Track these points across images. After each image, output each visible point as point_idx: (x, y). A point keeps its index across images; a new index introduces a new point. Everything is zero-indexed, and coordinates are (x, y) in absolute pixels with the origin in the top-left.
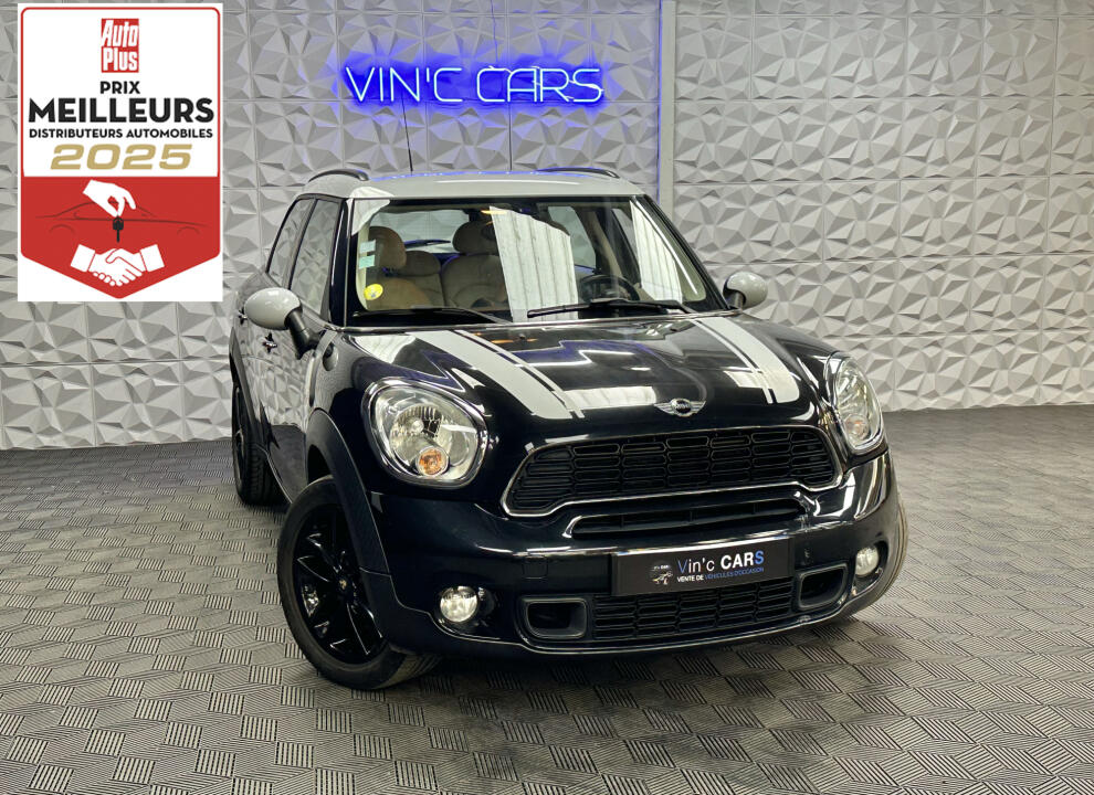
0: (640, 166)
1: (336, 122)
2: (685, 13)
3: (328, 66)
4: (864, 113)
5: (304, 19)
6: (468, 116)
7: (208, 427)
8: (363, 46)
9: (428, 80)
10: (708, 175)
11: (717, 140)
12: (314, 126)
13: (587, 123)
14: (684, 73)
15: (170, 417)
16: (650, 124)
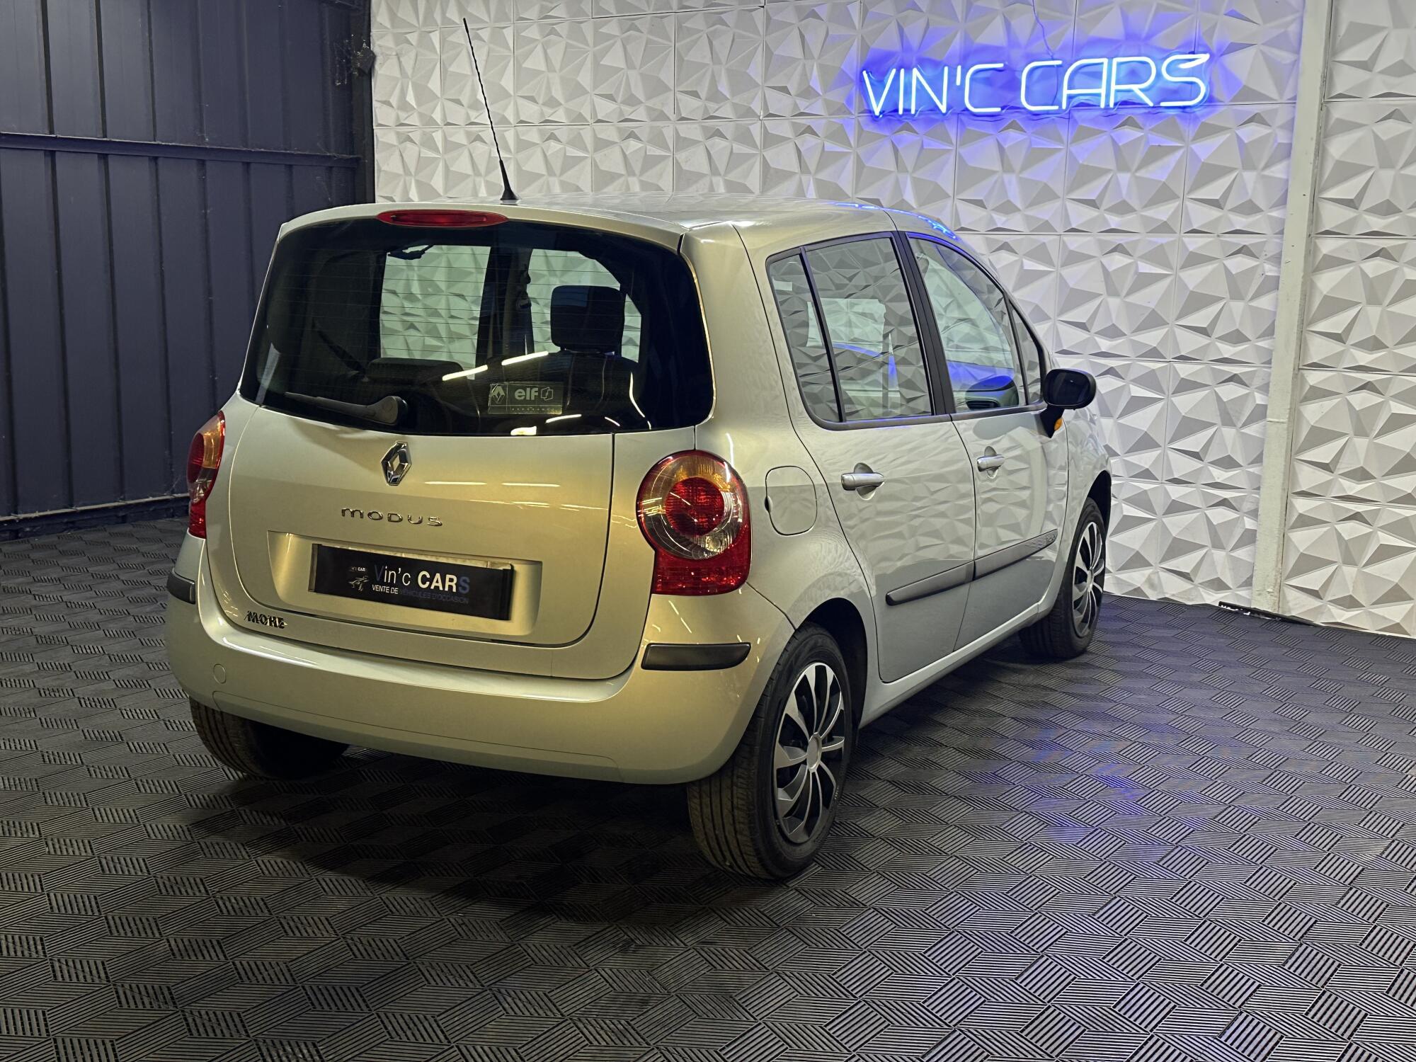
0: (1261, 203)
1: (850, 145)
3: (844, 72)
5: (823, 12)
6: (1010, 132)
8: (887, 41)
9: (958, 82)
10: (1377, 223)
11: (1401, 164)
12: (824, 150)
13: (1181, 139)
14: (1347, 56)
16: (1282, 138)
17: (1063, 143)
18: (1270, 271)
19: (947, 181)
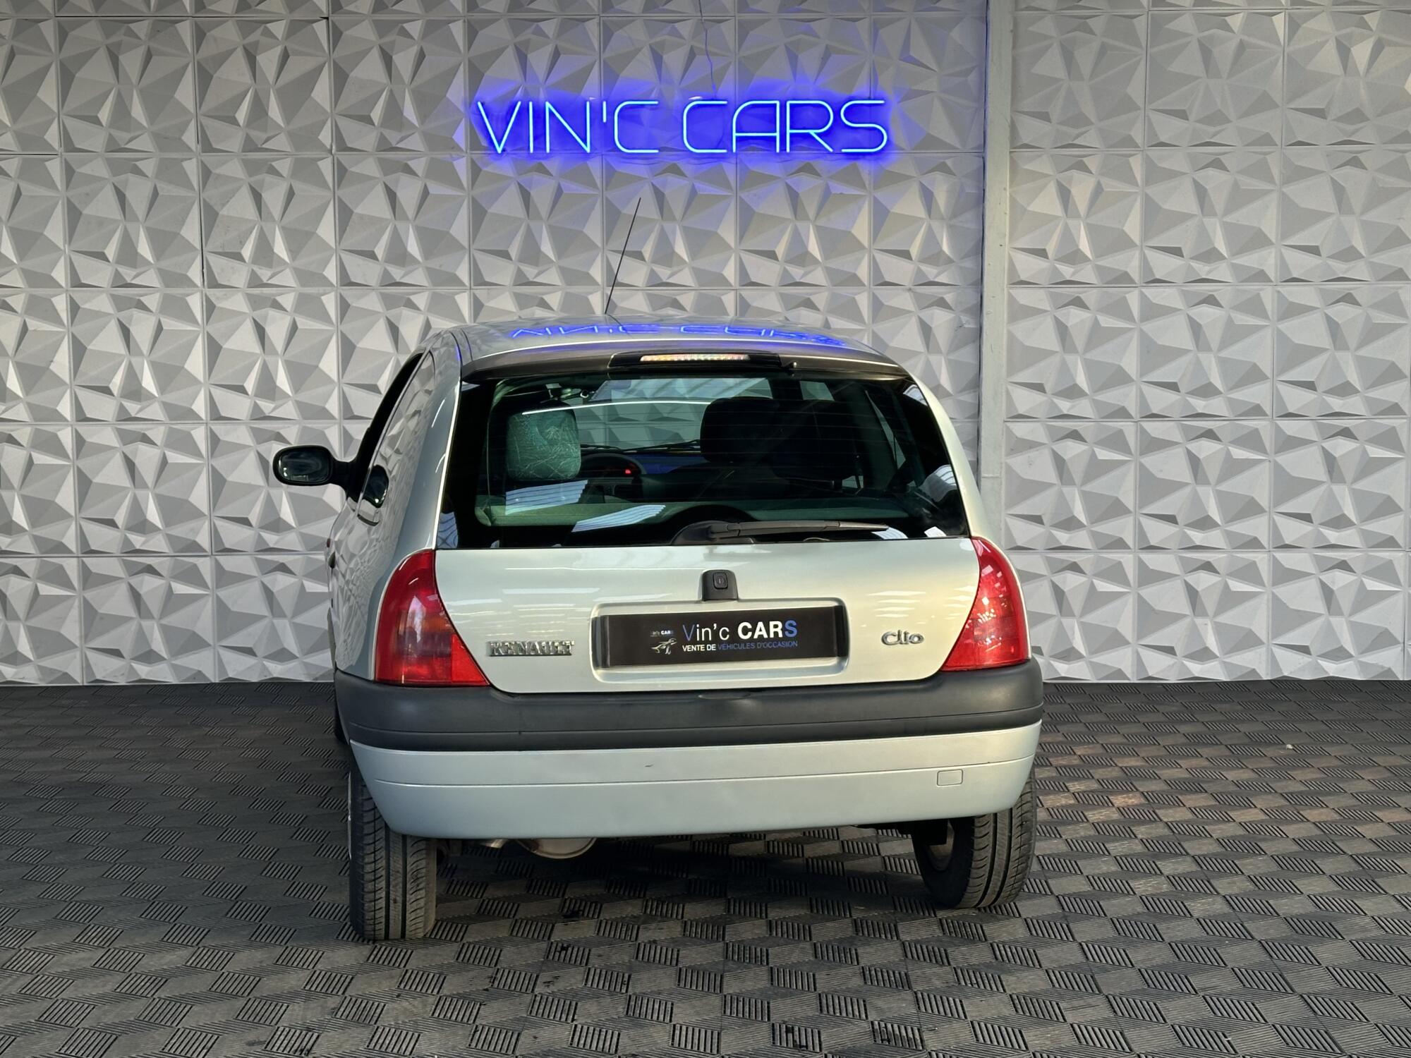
1: (460, 186)
2: (1028, 8)
3: (448, 101)
4: (1347, 169)
5: (415, 28)
6: (671, 178)
7: (249, 661)
9: (605, 120)
10: (1067, 272)
12: (425, 193)
13: (864, 186)
14: (1028, 104)
15: (194, 642)
16: (971, 190)
17: (732, 190)
18: (968, 322)
19: (594, 230)
